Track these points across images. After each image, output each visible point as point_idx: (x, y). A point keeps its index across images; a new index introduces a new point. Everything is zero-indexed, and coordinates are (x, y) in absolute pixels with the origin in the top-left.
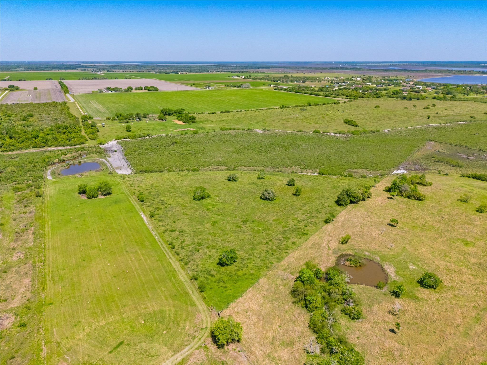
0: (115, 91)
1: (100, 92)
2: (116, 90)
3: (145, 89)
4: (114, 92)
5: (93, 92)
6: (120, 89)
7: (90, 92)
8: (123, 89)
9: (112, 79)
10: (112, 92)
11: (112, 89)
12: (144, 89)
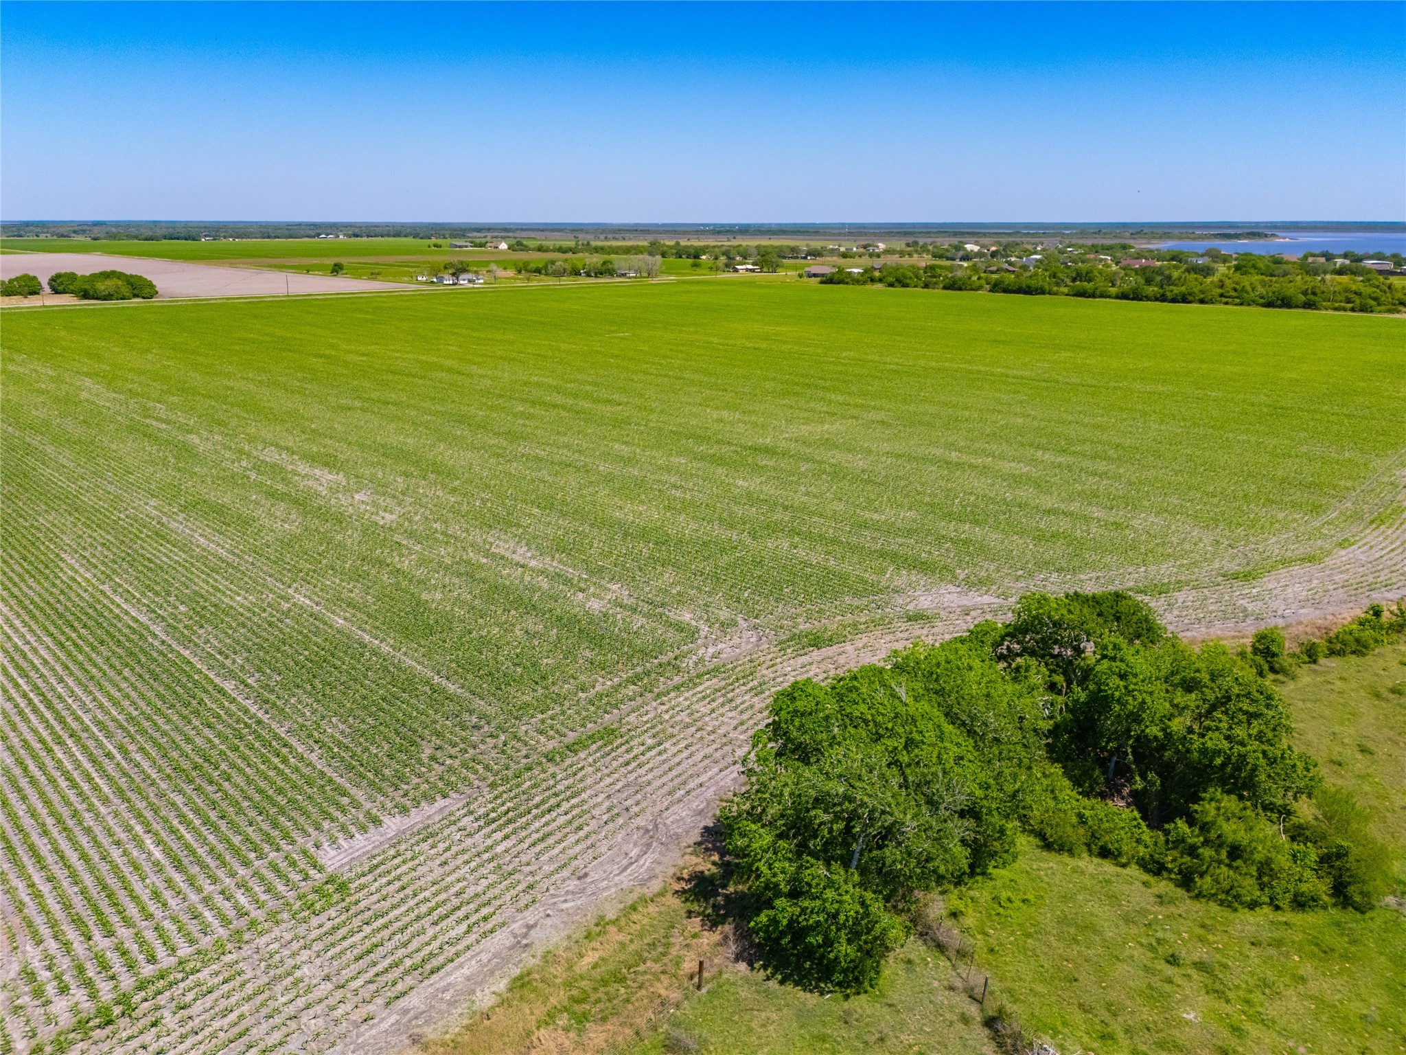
3: (56, 292)
12: (47, 289)
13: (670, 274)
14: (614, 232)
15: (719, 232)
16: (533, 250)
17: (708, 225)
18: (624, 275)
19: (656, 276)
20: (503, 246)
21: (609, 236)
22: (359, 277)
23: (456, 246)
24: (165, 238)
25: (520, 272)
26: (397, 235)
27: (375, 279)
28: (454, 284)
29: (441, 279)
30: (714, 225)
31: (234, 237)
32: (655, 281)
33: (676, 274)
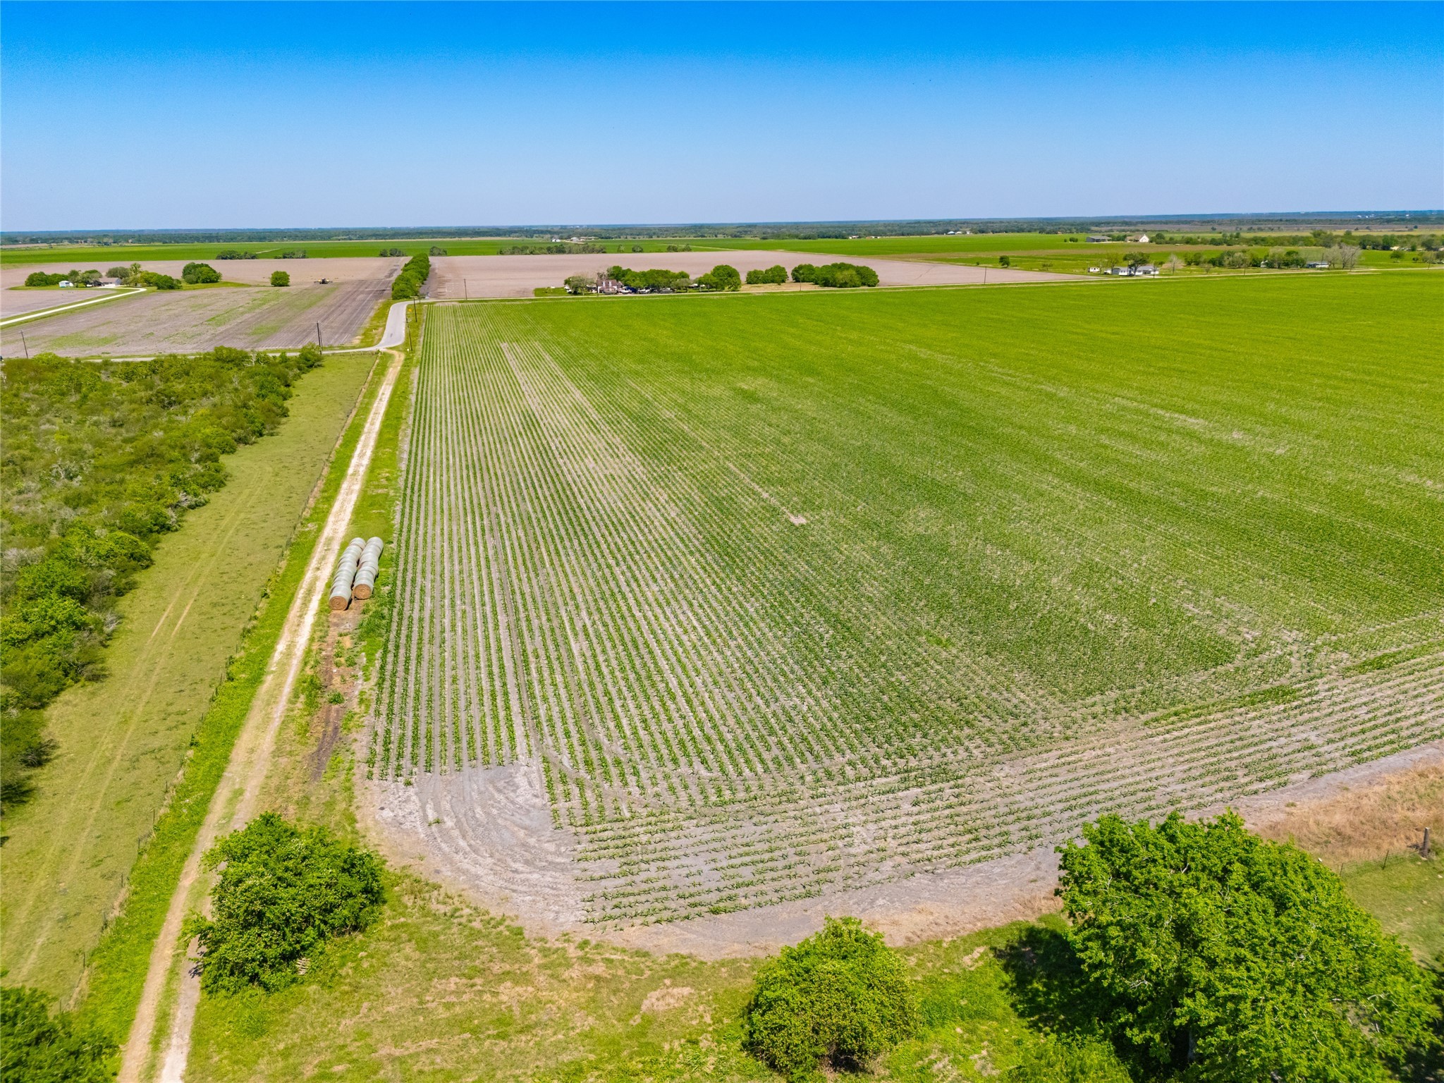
0: (654, 288)
1: (575, 293)
2: (656, 282)
3: (797, 280)
4: (646, 295)
5: (541, 292)
6: (676, 277)
7: (524, 291)
8: (692, 277)
9: (619, 251)
10: (634, 291)
11: (636, 275)
12: (791, 279)
13: (1368, 266)
14: (1253, 222)
15: (1389, 221)
16: (1180, 242)
17: (1368, 213)
18: (1313, 266)
19: (1352, 267)
20: (1145, 239)
21: (1255, 227)
22: (1030, 269)
23: (1094, 240)
24: (819, 237)
25: (1189, 264)
26: (1021, 230)
27: (1047, 271)
28: (1130, 275)
29: (1115, 271)
30: (1375, 213)
31: (876, 236)
32: (1354, 272)
33: (1376, 266)
